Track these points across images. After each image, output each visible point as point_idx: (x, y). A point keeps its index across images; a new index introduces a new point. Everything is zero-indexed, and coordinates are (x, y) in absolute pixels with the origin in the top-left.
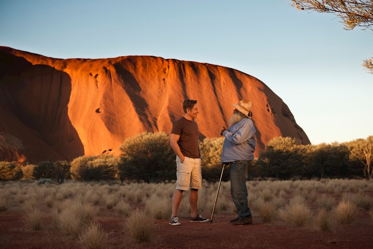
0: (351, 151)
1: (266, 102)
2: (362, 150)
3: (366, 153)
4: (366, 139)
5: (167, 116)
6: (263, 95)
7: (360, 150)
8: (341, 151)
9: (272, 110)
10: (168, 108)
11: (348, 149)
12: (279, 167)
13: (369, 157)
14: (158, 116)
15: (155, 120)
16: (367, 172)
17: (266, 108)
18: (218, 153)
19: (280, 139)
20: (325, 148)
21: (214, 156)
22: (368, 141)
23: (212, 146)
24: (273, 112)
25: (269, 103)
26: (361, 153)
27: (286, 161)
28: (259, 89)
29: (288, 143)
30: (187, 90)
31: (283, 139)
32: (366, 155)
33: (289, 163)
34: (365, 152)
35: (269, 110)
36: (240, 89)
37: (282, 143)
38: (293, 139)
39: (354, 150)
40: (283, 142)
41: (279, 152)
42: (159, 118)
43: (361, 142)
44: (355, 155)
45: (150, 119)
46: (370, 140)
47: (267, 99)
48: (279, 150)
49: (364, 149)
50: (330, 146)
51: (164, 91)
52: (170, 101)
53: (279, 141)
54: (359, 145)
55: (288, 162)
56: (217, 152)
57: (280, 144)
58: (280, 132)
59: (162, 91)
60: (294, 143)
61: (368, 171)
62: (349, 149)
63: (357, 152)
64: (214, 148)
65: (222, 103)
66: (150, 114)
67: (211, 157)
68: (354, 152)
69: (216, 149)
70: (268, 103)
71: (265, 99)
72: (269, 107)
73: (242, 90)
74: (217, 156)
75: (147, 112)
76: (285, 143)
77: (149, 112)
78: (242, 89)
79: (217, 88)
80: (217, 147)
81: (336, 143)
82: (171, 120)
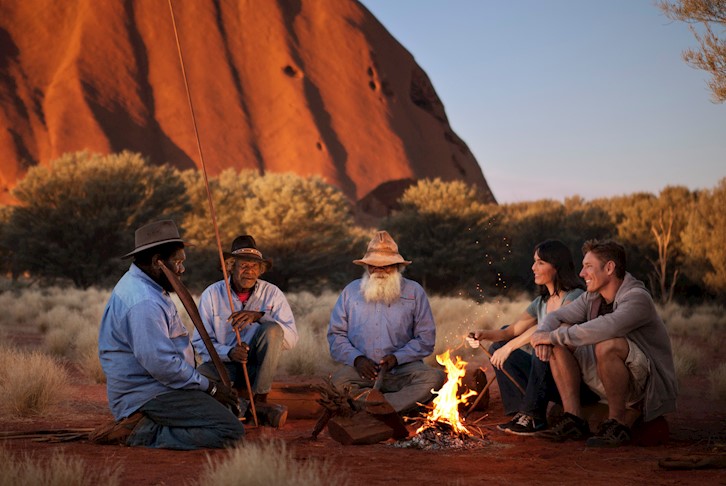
0: (620, 227)
1: (367, 62)
2: (648, 225)
3: (660, 232)
4: (657, 194)
5: (75, 86)
6: (360, 41)
7: (643, 223)
8: (592, 223)
9: (384, 85)
10: (80, 62)
11: (609, 218)
12: (430, 260)
13: (666, 245)
14: (47, 84)
15: (38, 95)
16: (657, 282)
17: (366, 79)
18: (266, 216)
19: (437, 187)
20: (549, 214)
21: (255, 222)
22: (663, 202)
23: (251, 195)
24: (387, 91)
25: (376, 65)
26: (644, 233)
27: (450, 245)
28: (350, 22)
29: (458, 198)
30: (138, 14)
31: (443, 186)
32: (659, 239)
33: (457, 250)
34: (654, 230)
35: (372, 85)
36: (293, 20)
37: (441, 197)
38: (469, 186)
39: (626, 223)
40: (445, 195)
41: (434, 219)
42: (50, 92)
43: (645, 202)
44: (628, 235)
45: (23, 93)
46: (670, 199)
47: (373, 55)
48: (433, 215)
49: (653, 222)
50: (561, 210)
51: (69, 10)
52: (85, 40)
53: (433, 192)
54: (640, 211)
55: (454, 246)
56: (263, 211)
57: (436, 198)
58: (401, 150)
59: (62, 11)
60: (472, 199)
61: (662, 281)
62: (614, 219)
63: (635, 230)
64: (256, 200)
65: (238, 58)
66: (25, 77)
67: (248, 224)
68: (625, 229)
69: (262, 204)
70: (371, 64)
71: (365, 53)
72: (375, 75)
73: (300, 23)
74: (265, 223)
75: (14, 71)
76: (449, 196)
77: (21, 70)
78: (298, 18)
79: (227, 13)
80: (265, 199)
81: (576, 201)
82: (87, 100)
